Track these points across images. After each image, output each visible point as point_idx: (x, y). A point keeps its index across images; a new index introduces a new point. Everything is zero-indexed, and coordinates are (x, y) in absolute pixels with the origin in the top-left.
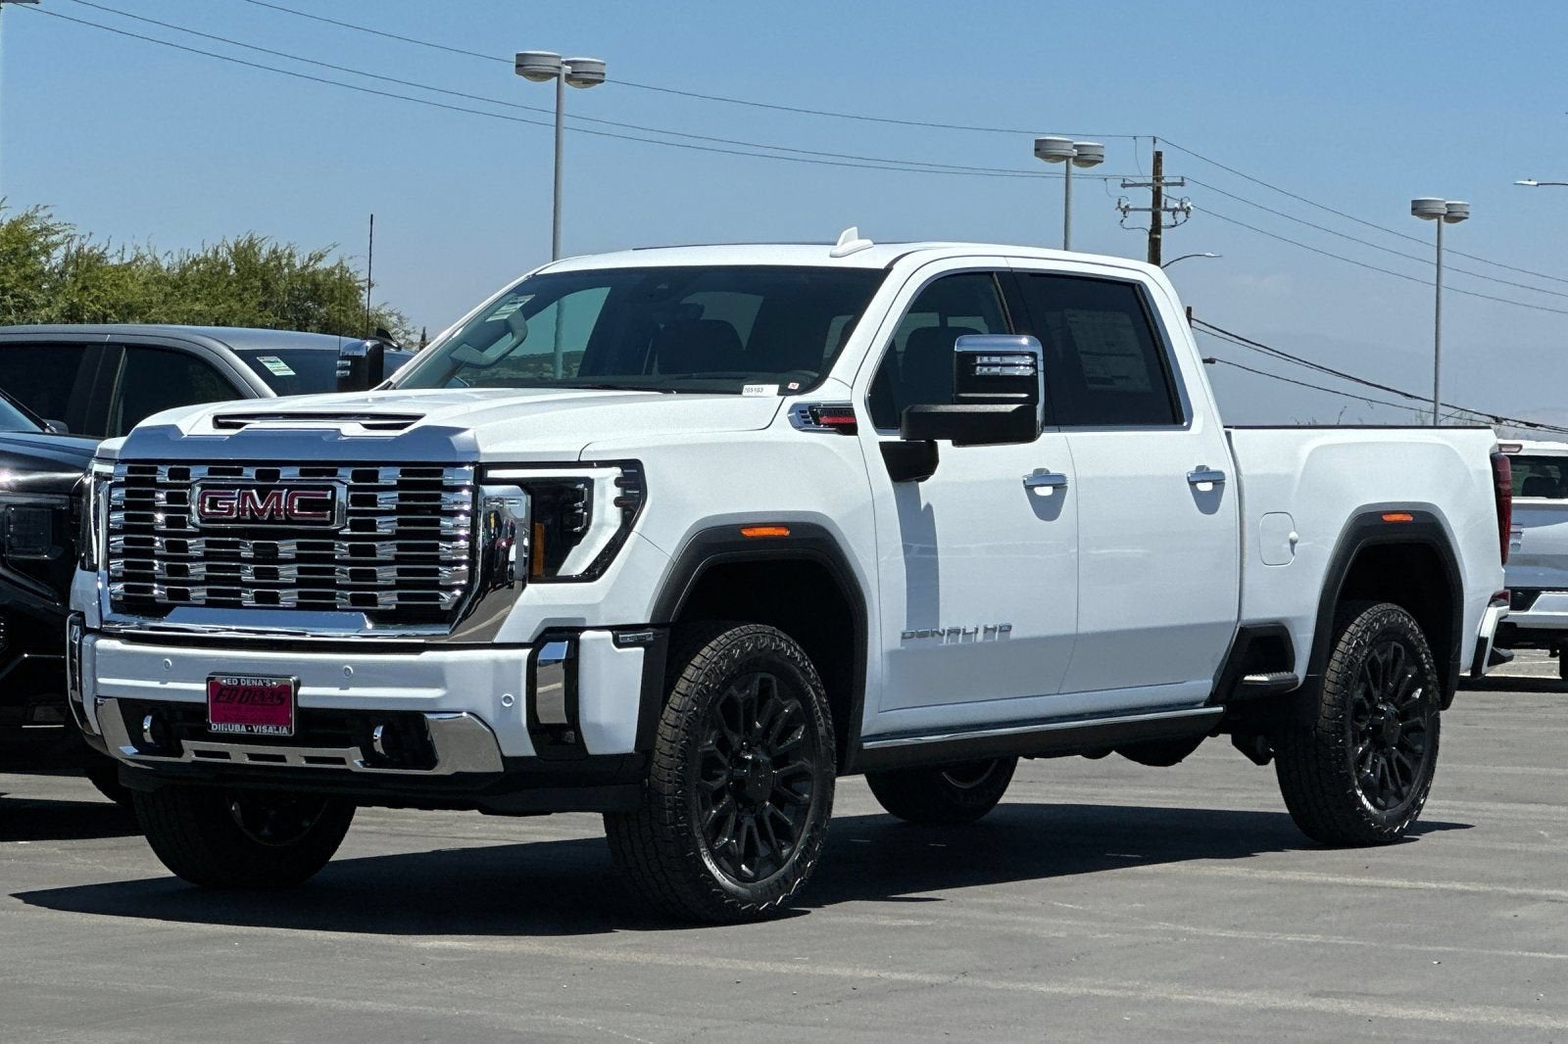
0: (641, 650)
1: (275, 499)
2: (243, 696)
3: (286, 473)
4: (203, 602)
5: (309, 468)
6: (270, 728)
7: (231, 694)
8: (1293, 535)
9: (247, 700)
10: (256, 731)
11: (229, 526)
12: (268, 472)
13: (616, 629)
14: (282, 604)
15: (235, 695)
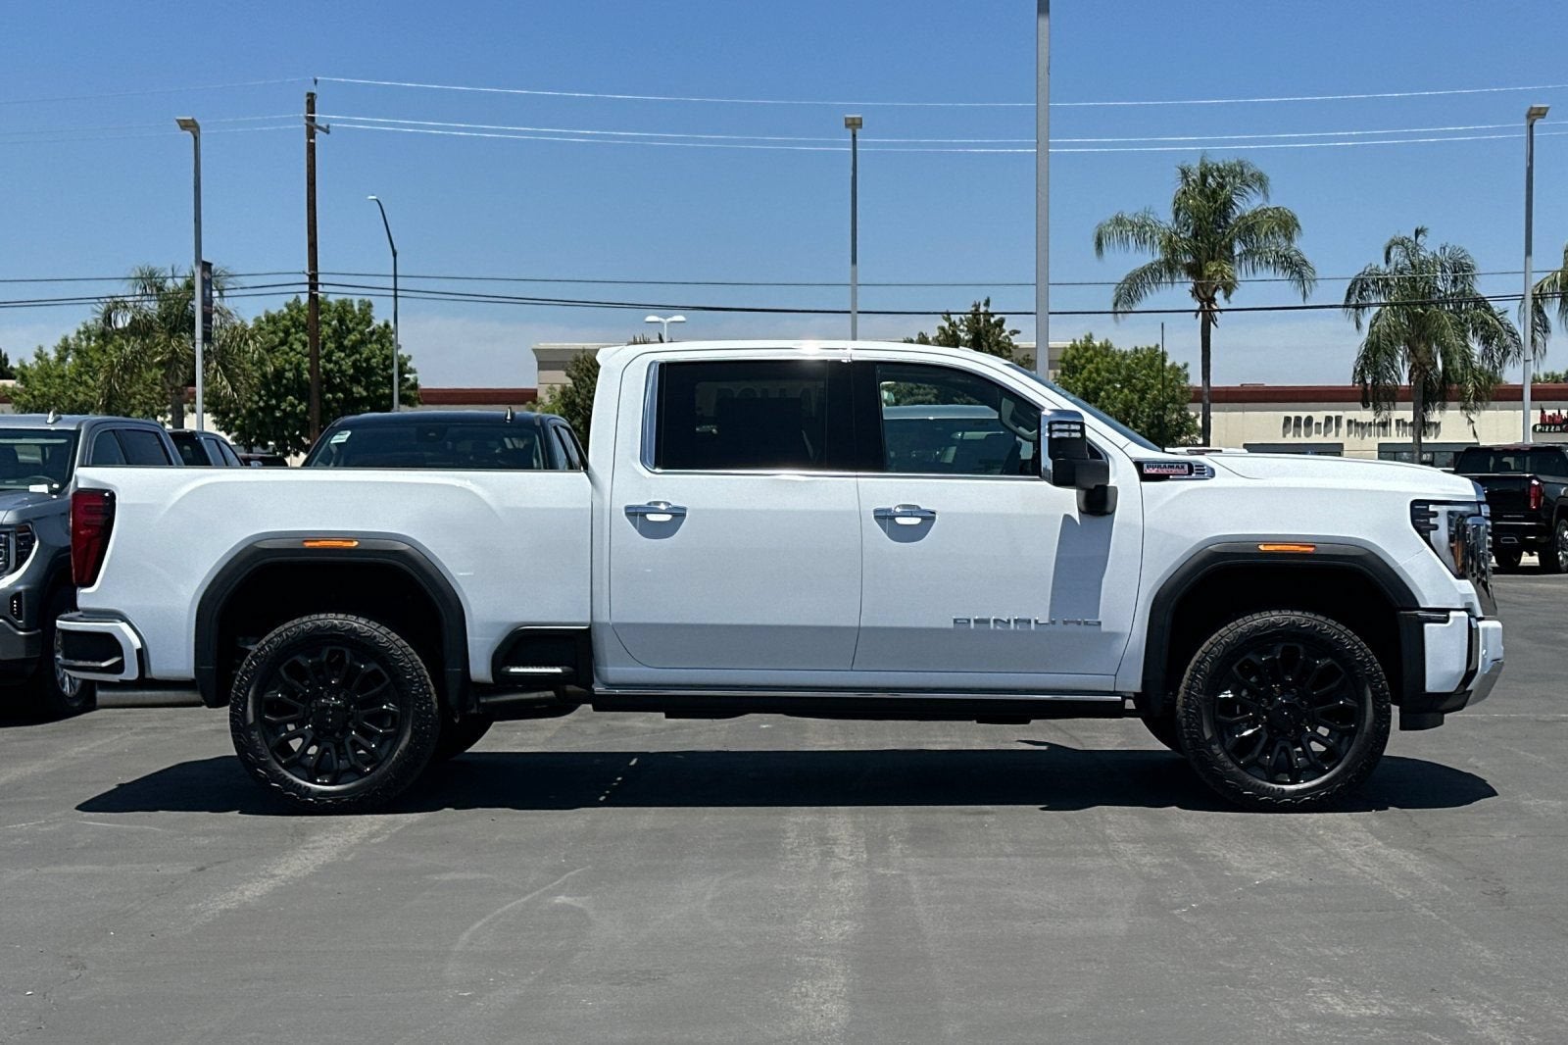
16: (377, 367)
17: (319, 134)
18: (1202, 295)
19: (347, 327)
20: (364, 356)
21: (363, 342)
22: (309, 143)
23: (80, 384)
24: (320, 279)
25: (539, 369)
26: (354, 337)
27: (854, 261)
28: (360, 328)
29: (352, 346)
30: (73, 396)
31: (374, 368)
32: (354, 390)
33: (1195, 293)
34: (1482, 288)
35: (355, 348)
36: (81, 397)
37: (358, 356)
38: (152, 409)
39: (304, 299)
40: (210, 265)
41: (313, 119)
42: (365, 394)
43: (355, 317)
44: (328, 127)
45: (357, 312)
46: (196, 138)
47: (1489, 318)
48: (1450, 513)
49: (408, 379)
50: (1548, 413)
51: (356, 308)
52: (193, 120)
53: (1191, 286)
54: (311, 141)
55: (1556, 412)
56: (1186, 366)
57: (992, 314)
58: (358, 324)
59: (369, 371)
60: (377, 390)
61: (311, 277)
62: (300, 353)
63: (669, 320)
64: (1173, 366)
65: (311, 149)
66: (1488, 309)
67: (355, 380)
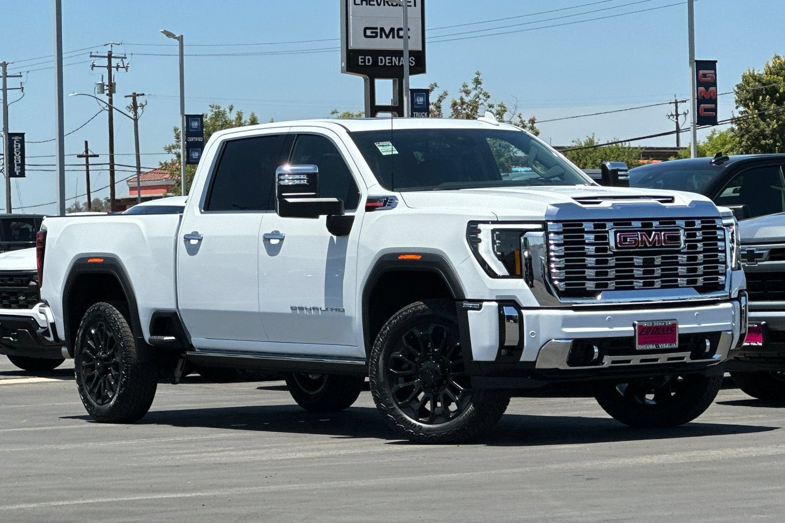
1: (657, 236)
2: (653, 330)
3: (656, 224)
4: (614, 288)
5: (664, 221)
6: (667, 345)
7: (647, 330)
9: (655, 332)
10: (660, 347)
11: (632, 250)
12: (647, 224)
14: (655, 286)
15: (650, 331)
48: (493, 231)
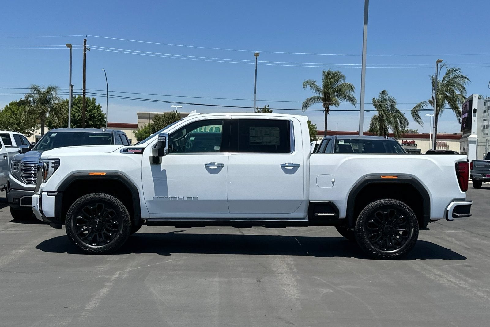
0: (54, 197)
8: (333, 180)
13: (48, 192)
16: (96, 116)
17: (87, 51)
18: (326, 106)
19: (88, 105)
20: (93, 113)
21: (92, 109)
22: (84, 53)
23: (11, 117)
24: (86, 91)
25: (138, 119)
26: (90, 108)
27: (255, 93)
28: (92, 105)
29: (90, 110)
30: (9, 121)
31: (95, 117)
32: (90, 122)
33: (324, 105)
34: (398, 107)
35: (90, 111)
36: (11, 122)
37: (91, 113)
38: (31, 125)
39: (82, 96)
40: (73, 86)
41: (85, 46)
42: (93, 123)
43: (91, 102)
44: (89, 49)
45: (91, 101)
46: (71, 50)
47: (400, 115)
49: (104, 120)
50: (404, 141)
51: (91, 100)
52: (71, 45)
53: (323, 103)
54: (85, 53)
55: (406, 141)
56: (316, 125)
57: (269, 109)
58: (91, 104)
59: (94, 117)
60: (96, 122)
61: (84, 91)
62: (75, 111)
63: (177, 107)
64: (312, 125)
65: (85, 55)
66: (400, 113)
67: (90, 119)
